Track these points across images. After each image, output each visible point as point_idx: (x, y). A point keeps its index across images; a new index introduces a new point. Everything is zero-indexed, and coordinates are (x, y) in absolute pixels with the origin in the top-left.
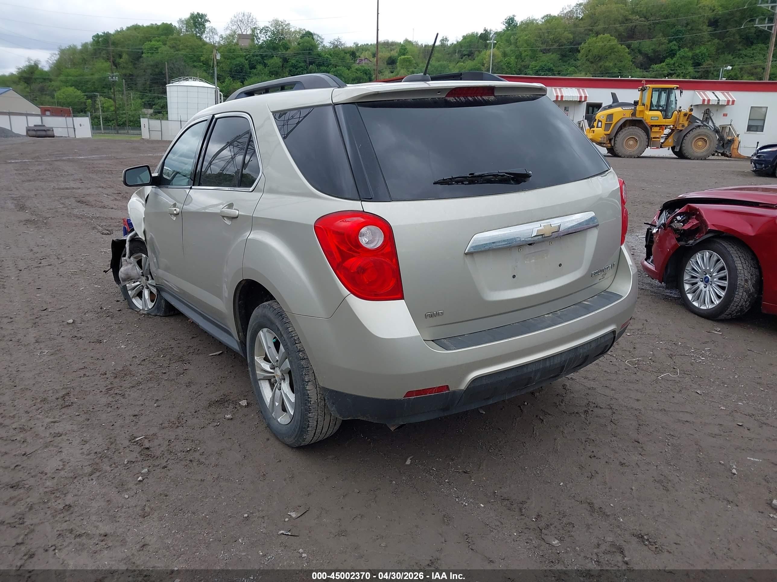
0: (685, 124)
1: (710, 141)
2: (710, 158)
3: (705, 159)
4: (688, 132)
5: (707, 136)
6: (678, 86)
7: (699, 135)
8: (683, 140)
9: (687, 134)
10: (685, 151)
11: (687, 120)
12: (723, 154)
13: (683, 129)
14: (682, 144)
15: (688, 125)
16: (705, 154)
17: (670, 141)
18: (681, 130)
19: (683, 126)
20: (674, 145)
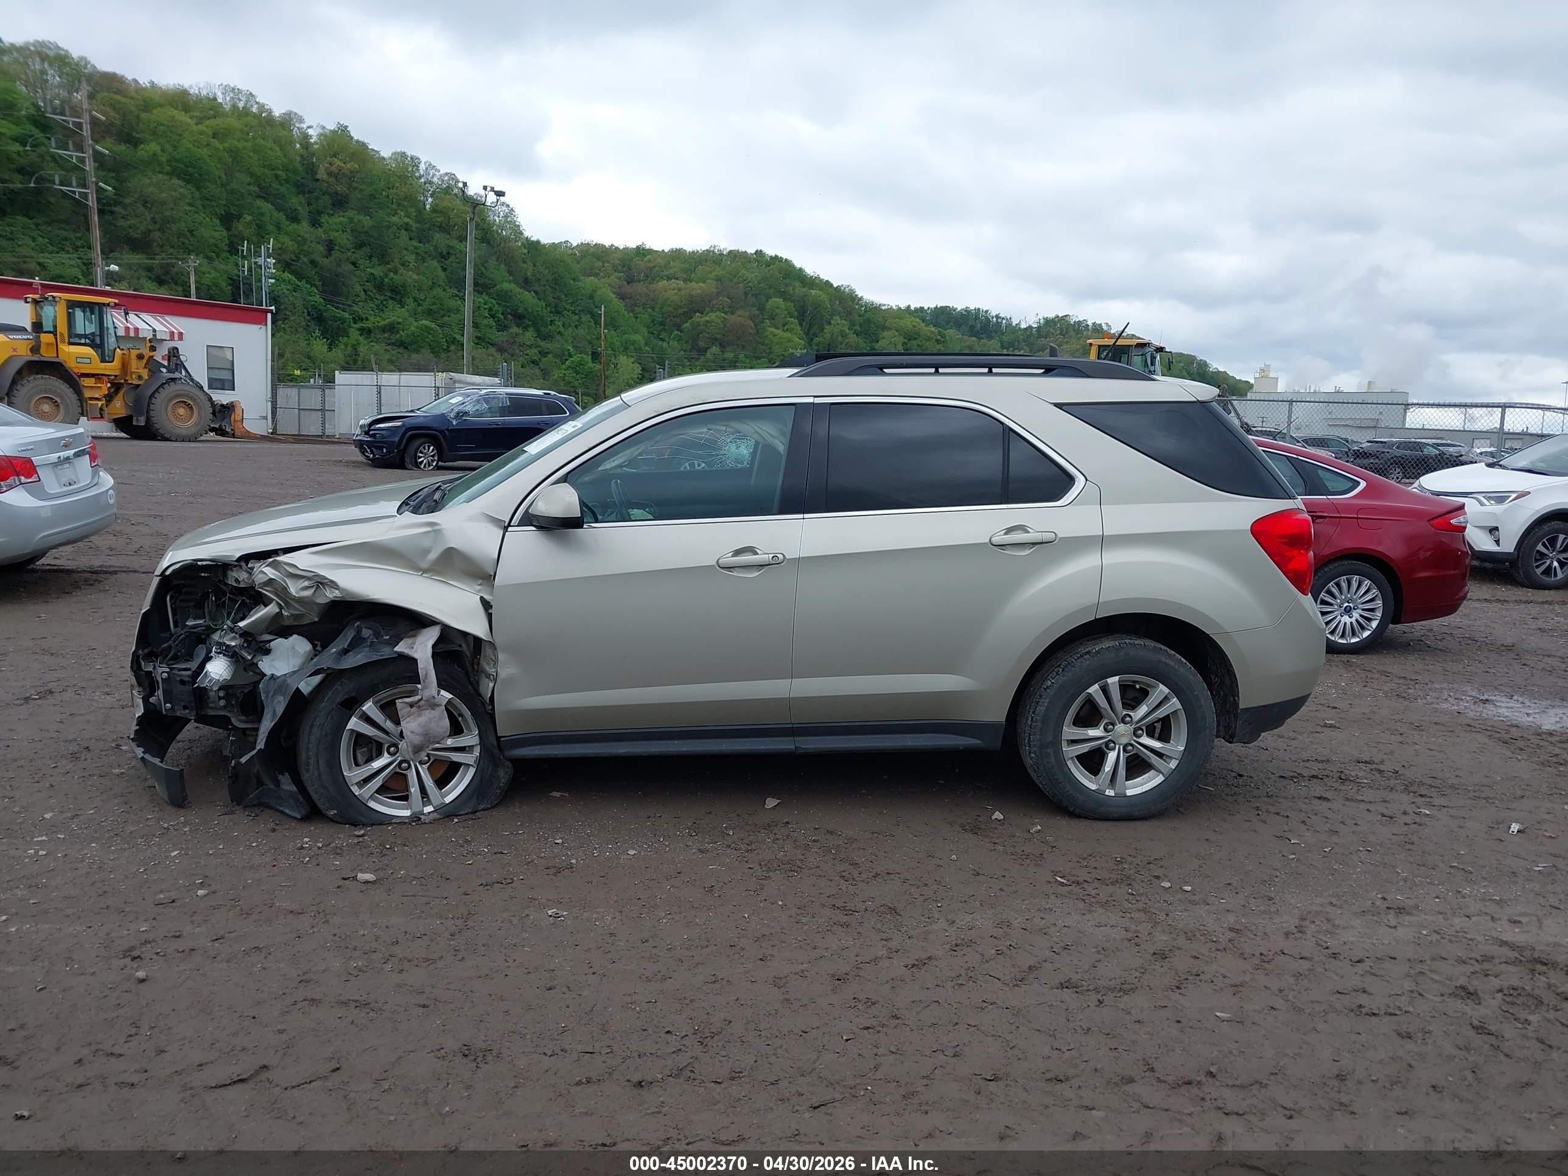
0: (142, 375)
1: (199, 408)
2: (202, 438)
3: (196, 440)
4: (157, 390)
5: (191, 398)
6: (117, 301)
7: (178, 396)
8: (149, 405)
9: (154, 393)
10: (157, 426)
11: (145, 367)
12: (221, 432)
13: (140, 383)
14: (148, 412)
15: (150, 377)
16: (194, 430)
17: (118, 405)
18: (138, 386)
19: (140, 377)
20: (129, 413)
